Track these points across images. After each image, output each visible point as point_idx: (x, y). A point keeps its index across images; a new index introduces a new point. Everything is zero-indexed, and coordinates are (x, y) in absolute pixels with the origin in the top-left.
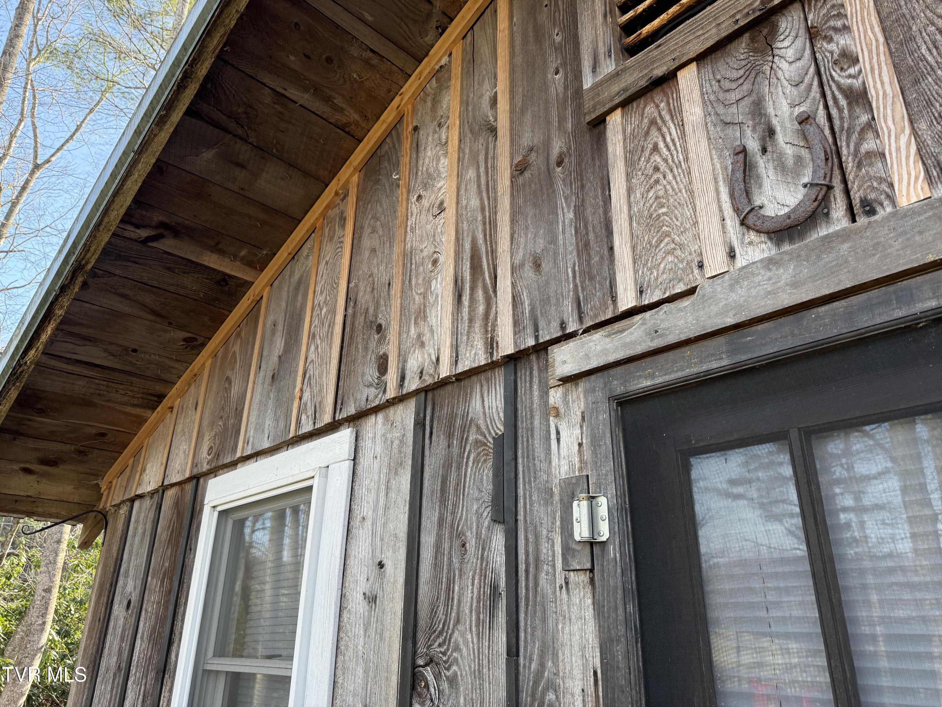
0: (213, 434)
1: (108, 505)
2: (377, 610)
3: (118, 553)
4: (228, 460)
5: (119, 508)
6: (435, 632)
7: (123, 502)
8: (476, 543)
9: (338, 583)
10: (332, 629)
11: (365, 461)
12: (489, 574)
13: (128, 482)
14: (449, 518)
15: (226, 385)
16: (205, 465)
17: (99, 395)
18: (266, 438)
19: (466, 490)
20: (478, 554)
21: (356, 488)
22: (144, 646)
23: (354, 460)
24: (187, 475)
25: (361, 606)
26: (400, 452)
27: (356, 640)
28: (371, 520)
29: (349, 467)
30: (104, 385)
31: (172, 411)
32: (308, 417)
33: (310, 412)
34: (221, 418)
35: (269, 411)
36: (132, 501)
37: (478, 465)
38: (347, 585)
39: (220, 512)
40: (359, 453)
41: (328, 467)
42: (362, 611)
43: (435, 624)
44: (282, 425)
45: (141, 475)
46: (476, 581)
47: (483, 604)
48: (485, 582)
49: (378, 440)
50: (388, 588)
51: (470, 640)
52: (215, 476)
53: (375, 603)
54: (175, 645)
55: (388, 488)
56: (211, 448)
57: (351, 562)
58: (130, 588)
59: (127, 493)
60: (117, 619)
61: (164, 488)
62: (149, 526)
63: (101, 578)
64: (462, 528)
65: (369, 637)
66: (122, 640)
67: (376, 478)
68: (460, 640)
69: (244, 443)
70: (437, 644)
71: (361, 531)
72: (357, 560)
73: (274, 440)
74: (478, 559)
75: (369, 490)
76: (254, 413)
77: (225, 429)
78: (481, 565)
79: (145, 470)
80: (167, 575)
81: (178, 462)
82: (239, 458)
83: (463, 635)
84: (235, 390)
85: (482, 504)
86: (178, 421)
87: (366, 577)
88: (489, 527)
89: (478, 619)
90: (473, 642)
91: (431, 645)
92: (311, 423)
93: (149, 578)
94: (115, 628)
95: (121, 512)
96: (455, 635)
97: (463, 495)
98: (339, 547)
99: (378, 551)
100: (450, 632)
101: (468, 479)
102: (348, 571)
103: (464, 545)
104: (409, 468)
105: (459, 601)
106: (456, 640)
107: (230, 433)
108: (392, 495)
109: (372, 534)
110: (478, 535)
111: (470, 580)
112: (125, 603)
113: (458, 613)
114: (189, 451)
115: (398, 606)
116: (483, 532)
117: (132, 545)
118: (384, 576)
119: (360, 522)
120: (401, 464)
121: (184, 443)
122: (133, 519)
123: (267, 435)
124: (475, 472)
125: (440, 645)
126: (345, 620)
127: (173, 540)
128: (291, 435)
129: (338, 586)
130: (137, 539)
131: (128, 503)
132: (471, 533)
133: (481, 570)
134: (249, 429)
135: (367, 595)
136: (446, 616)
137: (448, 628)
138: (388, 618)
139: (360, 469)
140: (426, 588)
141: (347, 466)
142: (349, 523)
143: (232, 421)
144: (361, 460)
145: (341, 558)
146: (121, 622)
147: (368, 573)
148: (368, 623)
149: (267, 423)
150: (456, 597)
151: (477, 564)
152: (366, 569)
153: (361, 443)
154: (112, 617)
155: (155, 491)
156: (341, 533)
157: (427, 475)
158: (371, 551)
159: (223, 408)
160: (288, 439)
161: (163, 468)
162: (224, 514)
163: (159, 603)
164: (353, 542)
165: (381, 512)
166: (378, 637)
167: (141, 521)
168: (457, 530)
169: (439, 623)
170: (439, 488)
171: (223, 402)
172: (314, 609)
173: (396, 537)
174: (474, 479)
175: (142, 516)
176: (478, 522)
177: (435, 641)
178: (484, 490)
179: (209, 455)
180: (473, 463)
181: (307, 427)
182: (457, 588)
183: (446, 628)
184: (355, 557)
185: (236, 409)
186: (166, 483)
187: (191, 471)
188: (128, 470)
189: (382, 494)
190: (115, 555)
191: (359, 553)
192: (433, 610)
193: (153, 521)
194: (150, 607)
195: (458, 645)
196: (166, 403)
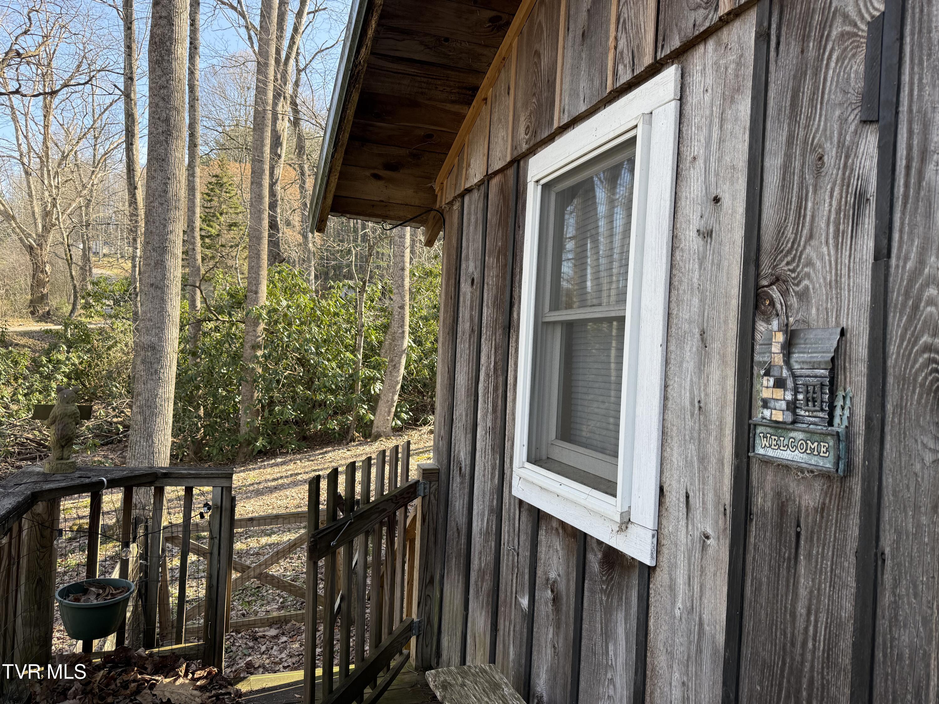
0: (528, 113)
1: (443, 203)
2: (713, 243)
3: (457, 244)
4: (545, 134)
5: (452, 205)
6: (782, 251)
7: (455, 198)
8: (837, 152)
9: (669, 224)
10: (664, 266)
11: (693, 99)
12: (854, 182)
13: (456, 180)
14: (802, 133)
15: (536, 60)
16: (524, 145)
17: (422, 93)
18: (582, 102)
19: (826, 96)
20: (839, 164)
21: (684, 129)
22: (490, 311)
23: (681, 99)
24: (508, 159)
25: (695, 243)
26: (737, 76)
27: (691, 274)
28: (703, 158)
29: (676, 107)
30: (424, 83)
31: (486, 103)
32: (625, 66)
33: (627, 60)
34: (534, 94)
35: (583, 72)
36: (462, 196)
37: (843, 63)
38: (678, 226)
39: (544, 186)
40: (685, 91)
41: (651, 113)
42: (696, 247)
43: (782, 244)
44: (597, 83)
45: (467, 170)
46: (836, 193)
47: (845, 215)
48: (847, 192)
49: (709, 71)
50: (725, 220)
51: (826, 253)
52: (535, 155)
53: (711, 237)
54: (516, 306)
55: (722, 120)
56: (528, 127)
57: (682, 203)
58: (471, 268)
59: (457, 188)
60: (465, 294)
61: (489, 177)
62: (480, 215)
63: (447, 266)
64: (819, 140)
65: (705, 269)
66: (471, 309)
67: (708, 113)
68: (814, 255)
69: (560, 113)
70: (784, 262)
71: (692, 171)
72: (688, 201)
73: (590, 102)
74: (839, 168)
75: (699, 128)
76: (567, 80)
77: (540, 105)
78: (844, 174)
79: (469, 165)
80: (502, 252)
81: (498, 150)
82: (556, 129)
83: (817, 249)
84: (545, 62)
85: (847, 108)
86: (493, 111)
87: (699, 214)
88: (856, 132)
89: (837, 231)
90: (829, 255)
91: (777, 265)
92: (629, 71)
93: (487, 258)
94: (464, 302)
95: (455, 207)
96: (807, 250)
97: (822, 103)
98: (669, 190)
99: (713, 187)
100: (800, 249)
101: (828, 84)
102: (679, 214)
103: (821, 158)
104: (748, 93)
105: (813, 217)
106: (808, 255)
107: (544, 108)
108: (728, 126)
109: (705, 171)
110: (841, 144)
111: (828, 193)
112: (469, 281)
113: (811, 230)
114: (507, 137)
115: (739, 234)
116: (848, 138)
117: (468, 234)
118: (721, 209)
119: (690, 162)
120: (738, 90)
121: (501, 130)
122: (465, 212)
123: (582, 99)
124: (839, 72)
125: (788, 264)
126: (678, 258)
127: (502, 222)
128: (608, 90)
129: (669, 227)
130: (471, 228)
131: (459, 199)
132: (831, 143)
133: (843, 179)
134: (563, 98)
135: (701, 232)
136: (796, 235)
137: (799, 245)
138: (726, 249)
139: (688, 109)
140: (771, 212)
141: (673, 107)
142: (678, 166)
143: (545, 95)
144: (689, 99)
145: (671, 201)
146: (468, 296)
147: (702, 211)
148: (703, 257)
149: (582, 86)
150: (809, 213)
151: (837, 175)
152: (700, 207)
153: (688, 80)
154: (461, 294)
155: (481, 182)
156: (670, 176)
157: (772, 94)
158: (704, 188)
159: (535, 85)
160: (605, 96)
161: (485, 158)
162: (547, 187)
163: (497, 276)
164: (683, 184)
165: (714, 147)
166: (715, 268)
167: (473, 212)
168: (812, 144)
169: (787, 242)
170: (788, 104)
171: (534, 78)
172: (645, 252)
173: (734, 169)
174: (838, 81)
175: (473, 207)
176: (841, 128)
177: (783, 261)
178: (851, 90)
179: (526, 134)
180: (837, 63)
181: (625, 77)
182: (810, 205)
183: (796, 246)
184: (687, 198)
185: (548, 81)
186: (490, 172)
187: (512, 154)
188: (455, 169)
189: (716, 129)
190: (455, 245)
191: (690, 193)
192: (780, 231)
193: (483, 210)
194: (491, 280)
195: (811, 260)
196: (480, 95)
